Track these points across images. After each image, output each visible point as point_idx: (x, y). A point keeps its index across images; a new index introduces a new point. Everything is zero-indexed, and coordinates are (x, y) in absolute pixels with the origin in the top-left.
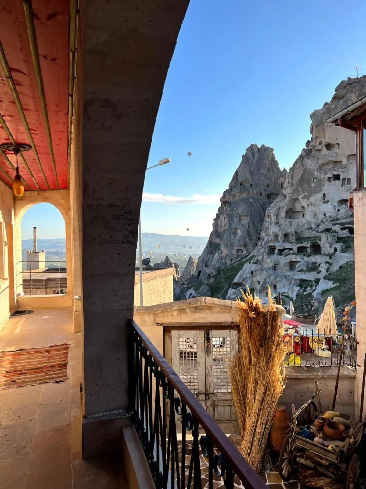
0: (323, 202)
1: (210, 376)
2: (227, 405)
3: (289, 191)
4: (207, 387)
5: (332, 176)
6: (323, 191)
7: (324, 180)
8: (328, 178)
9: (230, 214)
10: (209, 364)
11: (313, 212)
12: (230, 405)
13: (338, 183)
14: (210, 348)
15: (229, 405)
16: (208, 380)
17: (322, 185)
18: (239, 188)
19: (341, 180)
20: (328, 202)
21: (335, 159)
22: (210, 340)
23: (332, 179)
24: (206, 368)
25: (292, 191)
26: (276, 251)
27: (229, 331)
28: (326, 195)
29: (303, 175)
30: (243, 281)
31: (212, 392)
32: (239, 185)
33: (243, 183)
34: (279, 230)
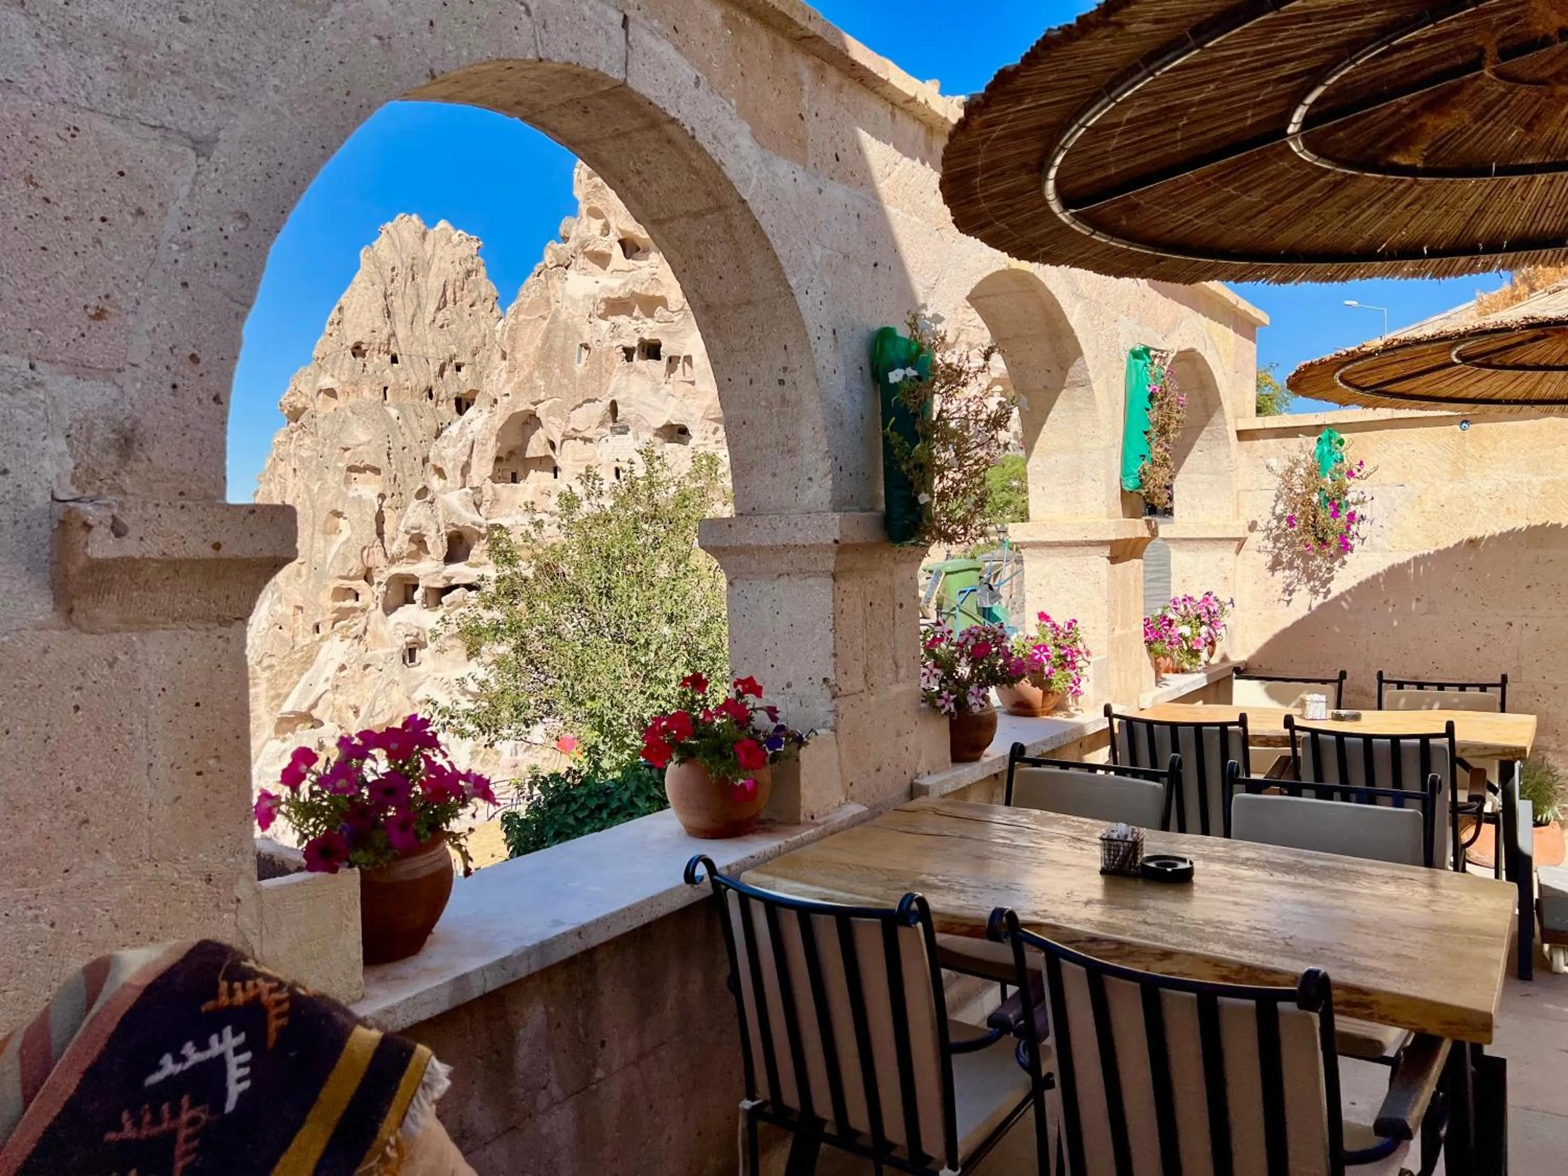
0: (612, 429)
3: (504, 385)
5: (636, 344)
6: (610, 391)
7: (613, 354)
8: (625, 350)
9: (311, 458)
11: (584, 460)
13: (658, 367)
17: (607, 371)
18: (347, 366)
19: (665, 360)
20: (625, 430)
21: (646, 289)
23: (635, 356)
25: (512, 384)
26: (418, 595)
28: (619, 407)
29: (548, 336)
30: (314, 706)
32: (349, 353)
33: (364, 347)
34: (427, 518)
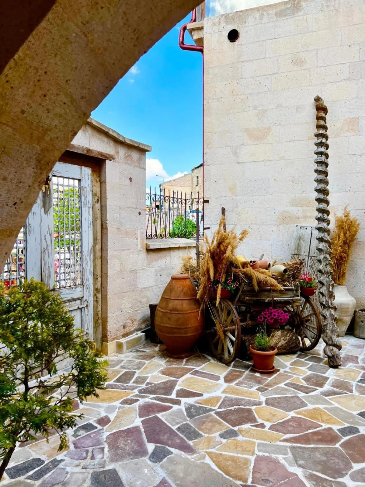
1: (48, 253)
2: (76, 308)
4: (44, 278)
10: (47, 230)
12: (80, 307)
14: (50, 197)
15: (78, 307)
16: (45, 264)
22: (50, 181)
24: (43, 238)
27: (79, 167)
31: (52, 288)
